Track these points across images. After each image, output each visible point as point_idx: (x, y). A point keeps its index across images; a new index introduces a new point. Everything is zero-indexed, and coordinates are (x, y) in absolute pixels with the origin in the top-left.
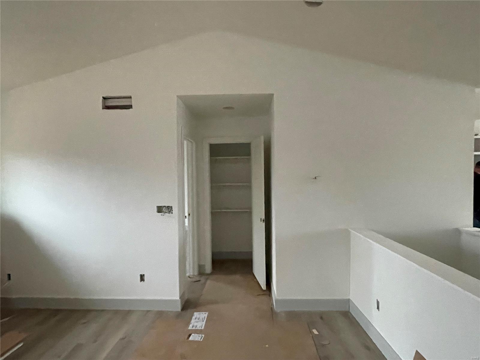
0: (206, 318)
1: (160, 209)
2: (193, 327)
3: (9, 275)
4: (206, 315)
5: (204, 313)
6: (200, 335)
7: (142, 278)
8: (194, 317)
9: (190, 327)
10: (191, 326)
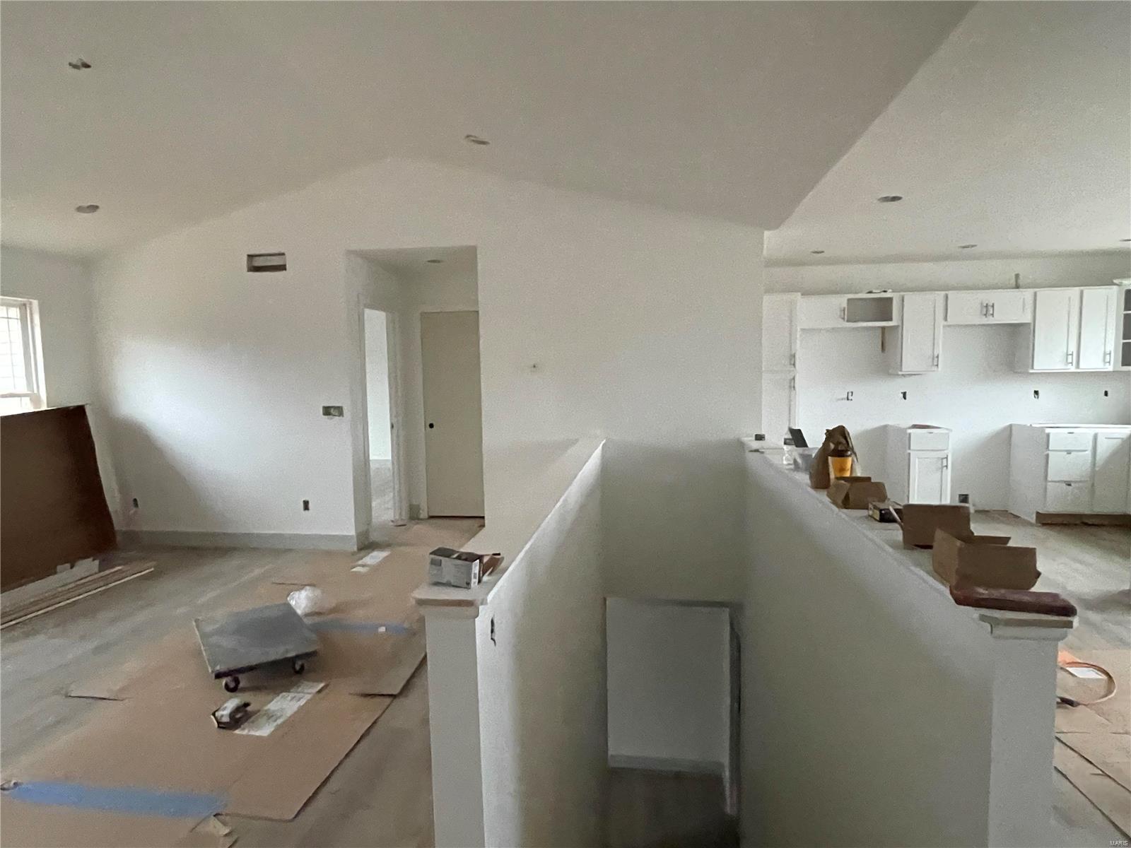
1: (327, 411)
3: (135, 500)
4: (386, 555)
6: (366, 568)
7: (306, 505)
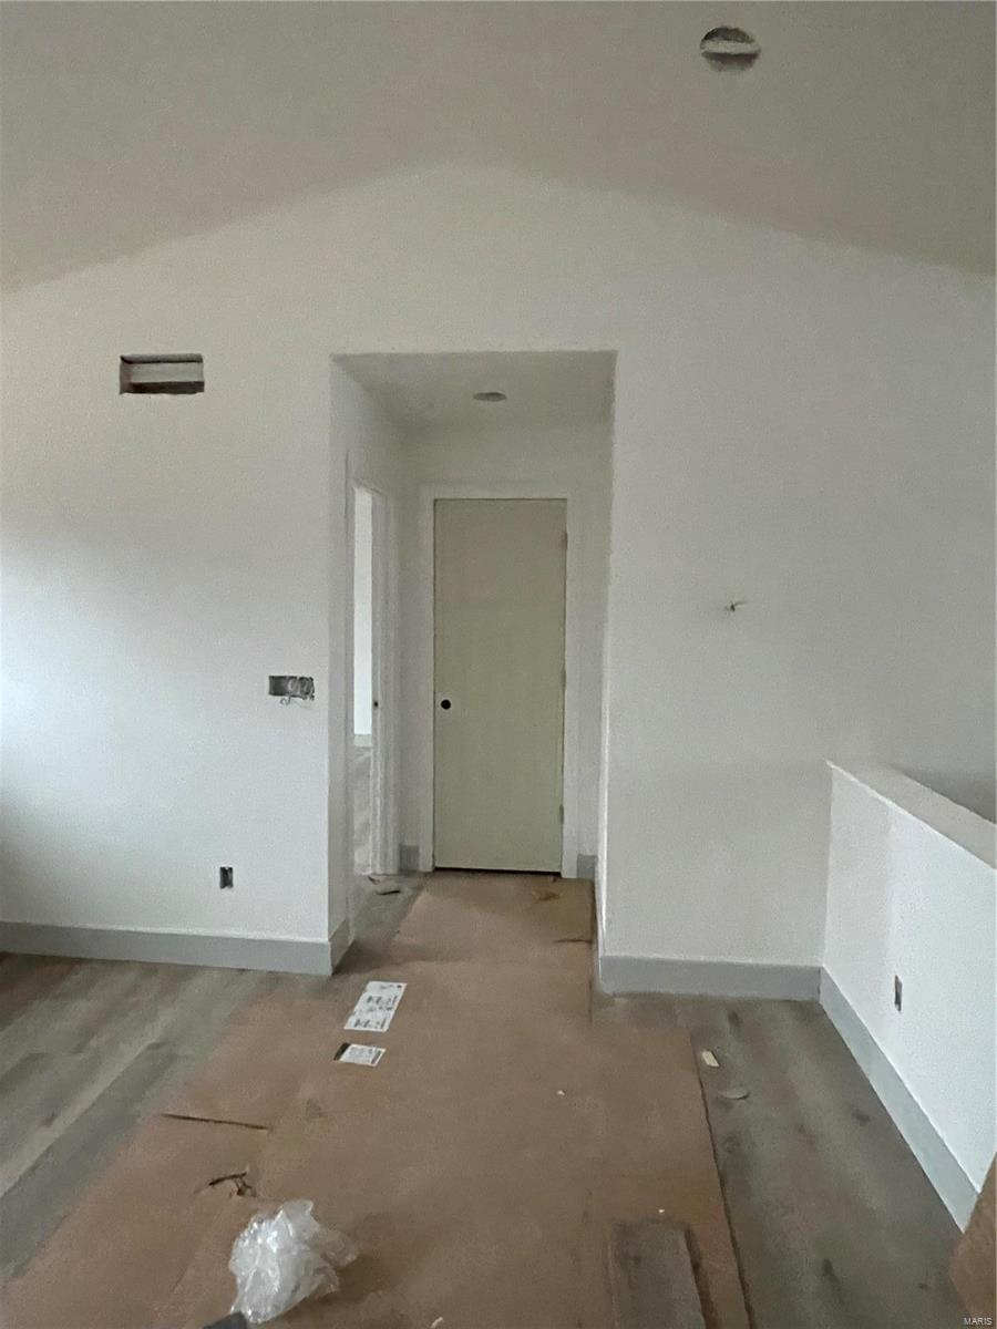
0: (399, 998)
1: (278, 686)
2: (358, 1023)
4: (400, 993)
5: (395, 985)
6: (374, 1049)
7: (226, 877)
8: (365, 997)
9: (350, 1024)
10: (352, 1020)
